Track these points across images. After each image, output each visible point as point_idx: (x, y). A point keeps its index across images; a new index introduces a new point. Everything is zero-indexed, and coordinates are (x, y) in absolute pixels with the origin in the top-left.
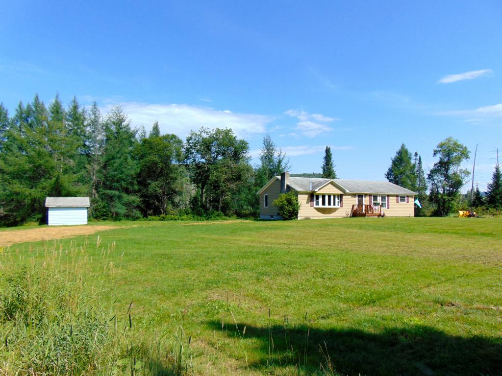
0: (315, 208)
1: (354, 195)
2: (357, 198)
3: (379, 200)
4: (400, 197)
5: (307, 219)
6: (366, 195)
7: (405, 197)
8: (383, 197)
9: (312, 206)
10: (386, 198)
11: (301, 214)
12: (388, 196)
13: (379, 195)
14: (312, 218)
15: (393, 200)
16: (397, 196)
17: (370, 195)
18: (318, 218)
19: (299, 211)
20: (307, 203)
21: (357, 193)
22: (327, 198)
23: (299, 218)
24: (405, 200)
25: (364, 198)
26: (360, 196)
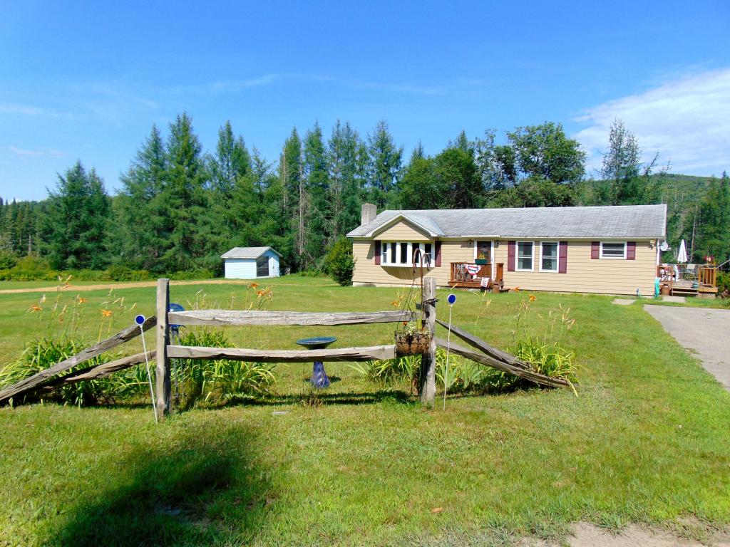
0: (383, 267)
1: (468, 243)
2: (476, 248)
3: (537, 253)
4: (604, 245)
5: (369, 285)
6: (498, 242)
7: (622, 245)
8: (548, 247)
9: (378, 263)
10: (558, 247)
11: (358, 277)
12: (564, 243)
13: (537, 242)
14: (377, 285)
15: (577, 255)
16: (595, 243)
17: (511, 243)
18: (389, 286)
19: (354, 272)
20: (369, 257)
21: (476, 238)
22: (398, 248)
23: (355, 284)
24: (622, 252)
25: (493, 248)
26: (484, 244)
